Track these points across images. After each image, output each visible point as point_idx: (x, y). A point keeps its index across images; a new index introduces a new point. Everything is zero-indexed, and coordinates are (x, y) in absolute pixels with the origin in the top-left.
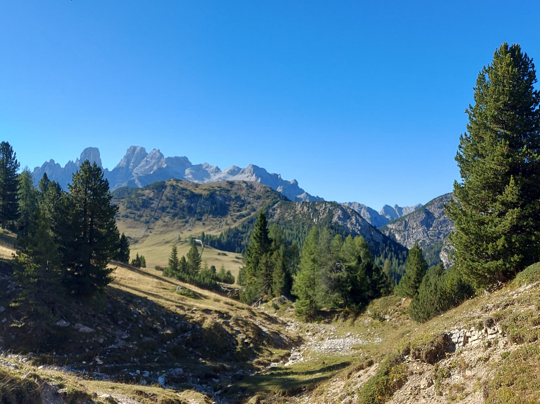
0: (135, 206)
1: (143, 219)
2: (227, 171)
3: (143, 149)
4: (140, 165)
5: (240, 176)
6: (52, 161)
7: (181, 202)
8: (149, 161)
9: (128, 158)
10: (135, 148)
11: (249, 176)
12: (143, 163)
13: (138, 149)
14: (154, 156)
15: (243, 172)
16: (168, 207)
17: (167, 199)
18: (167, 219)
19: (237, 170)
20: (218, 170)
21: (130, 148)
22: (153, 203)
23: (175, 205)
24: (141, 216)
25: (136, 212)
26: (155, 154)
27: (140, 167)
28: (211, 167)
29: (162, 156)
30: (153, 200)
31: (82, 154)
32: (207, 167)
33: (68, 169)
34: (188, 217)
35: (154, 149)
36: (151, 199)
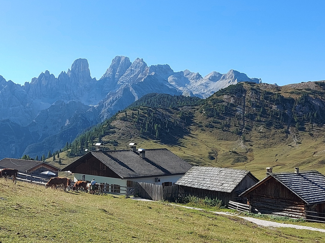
0: (218, 114)
1: (233, 129)
2: (208, 77)
3: (127, 59)
4: (125, 74)
5: (221, 81)
6: (47, 72)
7: (271, 108)
8: (133, 70)
9: (113, 68)
10: (119, 58)
11: (230, 81)
12: (128, 72)
13: (123, 59)
14: (138, 65)
15: (224, 78)
16: (256, 115)
17: (253, 105)
18: (261, 128)
19: (217, 76)
20: (199, 77)
21: (115, 58)
22: (237, 110)
23: (264, 112)
24: (228, 126)
25: (220, 121)
26: (139, 63)
27: (126, 76)
28: (192, 74)
29: (145, 65)
30: (236, 106)
31: (73, 65)
32: (188, 74)
33: (61, 79)
34: (286, 127)
35: (138, 59)
36: (232, 105)
